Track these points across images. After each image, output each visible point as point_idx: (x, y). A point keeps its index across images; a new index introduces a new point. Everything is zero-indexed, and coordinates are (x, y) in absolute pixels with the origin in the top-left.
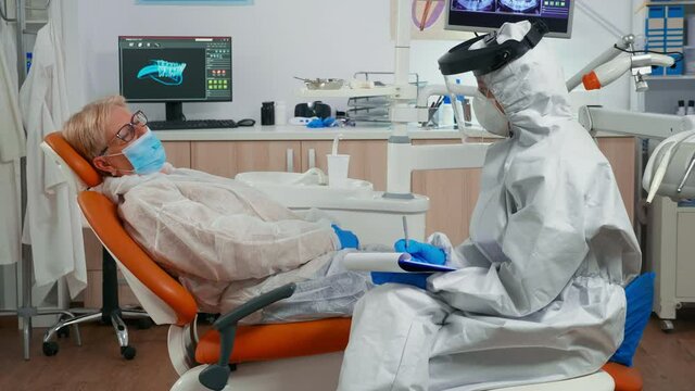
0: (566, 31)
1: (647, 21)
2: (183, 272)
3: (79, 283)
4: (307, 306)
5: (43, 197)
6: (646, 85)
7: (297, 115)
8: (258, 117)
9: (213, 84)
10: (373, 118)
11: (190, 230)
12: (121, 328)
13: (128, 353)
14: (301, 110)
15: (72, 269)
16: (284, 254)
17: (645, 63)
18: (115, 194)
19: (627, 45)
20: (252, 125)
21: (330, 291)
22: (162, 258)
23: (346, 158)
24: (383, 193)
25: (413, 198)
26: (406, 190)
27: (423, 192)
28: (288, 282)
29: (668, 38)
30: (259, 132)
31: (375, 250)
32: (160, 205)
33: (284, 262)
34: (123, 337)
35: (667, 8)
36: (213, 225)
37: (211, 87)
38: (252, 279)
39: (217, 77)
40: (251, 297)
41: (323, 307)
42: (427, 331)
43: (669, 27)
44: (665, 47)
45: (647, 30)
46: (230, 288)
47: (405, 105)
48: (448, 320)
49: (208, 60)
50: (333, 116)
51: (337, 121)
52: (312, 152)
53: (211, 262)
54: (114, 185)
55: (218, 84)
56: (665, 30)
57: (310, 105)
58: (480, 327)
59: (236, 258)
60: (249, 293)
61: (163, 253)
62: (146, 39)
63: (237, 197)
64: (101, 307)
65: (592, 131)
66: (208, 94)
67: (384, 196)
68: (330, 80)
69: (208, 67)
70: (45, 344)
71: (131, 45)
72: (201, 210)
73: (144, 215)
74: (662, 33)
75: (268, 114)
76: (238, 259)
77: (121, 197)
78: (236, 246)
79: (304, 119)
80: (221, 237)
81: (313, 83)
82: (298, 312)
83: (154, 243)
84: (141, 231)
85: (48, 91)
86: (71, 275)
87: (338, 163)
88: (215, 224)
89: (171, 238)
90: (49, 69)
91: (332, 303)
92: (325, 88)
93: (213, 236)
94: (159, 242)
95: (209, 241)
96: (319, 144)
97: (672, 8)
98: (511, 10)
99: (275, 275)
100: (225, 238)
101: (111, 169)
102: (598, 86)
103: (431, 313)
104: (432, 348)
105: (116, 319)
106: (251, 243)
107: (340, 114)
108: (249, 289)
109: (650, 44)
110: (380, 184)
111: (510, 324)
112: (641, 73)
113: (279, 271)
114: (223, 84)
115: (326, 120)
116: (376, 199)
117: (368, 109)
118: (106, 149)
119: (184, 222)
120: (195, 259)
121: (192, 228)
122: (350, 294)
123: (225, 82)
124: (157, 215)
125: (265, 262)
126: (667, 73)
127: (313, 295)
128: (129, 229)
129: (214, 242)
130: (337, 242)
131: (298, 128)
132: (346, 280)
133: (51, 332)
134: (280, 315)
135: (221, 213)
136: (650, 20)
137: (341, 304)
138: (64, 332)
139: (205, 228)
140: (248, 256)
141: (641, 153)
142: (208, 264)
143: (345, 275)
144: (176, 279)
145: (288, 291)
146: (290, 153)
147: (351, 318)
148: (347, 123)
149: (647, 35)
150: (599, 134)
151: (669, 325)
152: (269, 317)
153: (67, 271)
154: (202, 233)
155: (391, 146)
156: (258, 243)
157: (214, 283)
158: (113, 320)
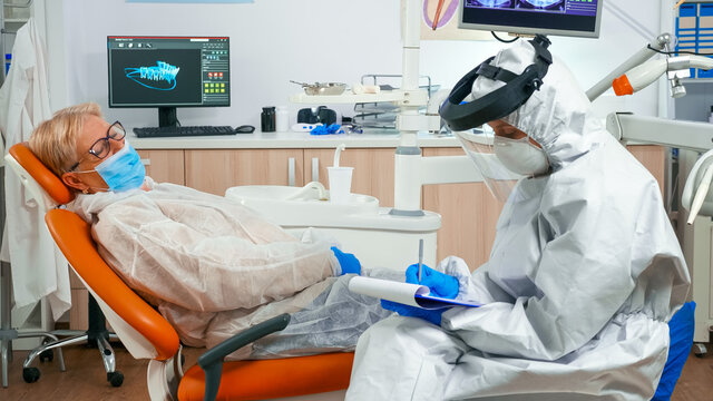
0: (593, 31)
1: (677, 19)
2: (164, 302)
3: (63, 304)
4: (302, 340)
5: (23, 210)
6: (682, 90)
7: (299, 121)
8: (258, 124)
9: (209, 88)
10: (381, 125)
11: (172, 255)
12: (108, 353)
13: (115, 380)
14: (305, 116)
15: (54, 289)
16: (278, 280)
17: (684, 66)
18: (87, 213)
19: (662, 45)
20: (251, 132)
21: (329, 322)
22: (140, 285)
23: (349, 171)
24: (389, 209)
25: (423, 215)
26: (416, 206)
27: (435, 210)
28: (281, 312)
29: (700, 38)
30: (258, 139)
31: (380, 276)
32: (138, 226)
33: (277, 289)
34: (110, 363)
35: (699, 6)
36: (196, 249)
37: (207, 91)
38: (241, 309)
39: (213, 80)
40: (240, 329)
41: (320, 340)
42: (439, 372)
43: (700, 27)
44: (697, 47)
45: (678, 30)
46: (217, 319)
47: (414, 112)
48: (463, 359)
49: (204, 62)
50: (339, 121)
51: (343, 128)
52: (315, 161)
53: (193, 290)
54: (87, 202)
55: (215, 88)
56: (697, 29)
57: (314, 110)
58: (500, 370)
59: (222, 285)
60: (238, 324)
61: (141, 280)
62: (136, 39)
63: (226, 217)
64: (87, 329)
65: (622, 140)
66: (204, 98)
67: (391, 213)
68: (331, 85)
69: (204, 69)
70: (26, 370)
71: (121, 45)
72: (183, 231)
73: (120, 236)
74: (694, 32)
75: (268, 121)
76: (225, 287)
77: (95, 216)
78: (222, 271)
79: (308, 125)
80: (207, 262)
81: (312, 88)
82: (292, 346)
83: (132, 269)
84: (116, 255)
85: (28, 95)
86: (53, 295)
87: (340, 176)
88: (199, 248)
89: (150, 262)
90: (30, 71)
91: (331, 336)
92: (324, 93)
93: (196, 261)
94: (137, 268)
95: (193, 267)
96: (323, 152)
97: (704, 6)
98: (532, 7)
99: (267, 304)
100: (209, 263)
101: (81, 187)
102: (630, 91)
103: (444, 352)
104: (445, 390)
105: (103, 343)
106: (240, 268)
107: (346, 120)
108: (238, 320)
109: (681, 45)
110: (386, 200)
111: (534, 367)
112: (679, 76)
113: (271, 300)
114: (220, 88)
115: (331, 127)
116: (382, 217)
117: (376, 114)
118: (77, 165)
119: (165, 245)
120: (177, 288)
121: (174, 252)
122: (352, 326)
123: (223, 85)
124: (135, 238)
125: (255, 290)
126: (699, 76)
127: (310, 327)
128: (103, 252)
129: (198, 269)
130: (337, 266)
131: (301, 135)
132: (347, 310)
133: (32, 357)
134: (273, 350)
135: (207, 235)
136: (681, 19)
137: (341, 337)
138: (48, 356)
139: (187, 252)
140: (236, 283)
141: (671, 161)
142: (192, 293)
143: (346, 305)
144: (156, 308)
145: (281, 323)
146: (292, 161)
147: (353, 352)
148: (353, 129)
149: (678, 35)
150: (629, 143)
151: (703, 349)
152: (261, 351)
153: (49, 291)
154: (185, 258)
155: (400, 159)
156: (247, 268)
157: (198, 313)
158: (99, 342)
